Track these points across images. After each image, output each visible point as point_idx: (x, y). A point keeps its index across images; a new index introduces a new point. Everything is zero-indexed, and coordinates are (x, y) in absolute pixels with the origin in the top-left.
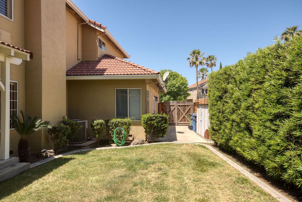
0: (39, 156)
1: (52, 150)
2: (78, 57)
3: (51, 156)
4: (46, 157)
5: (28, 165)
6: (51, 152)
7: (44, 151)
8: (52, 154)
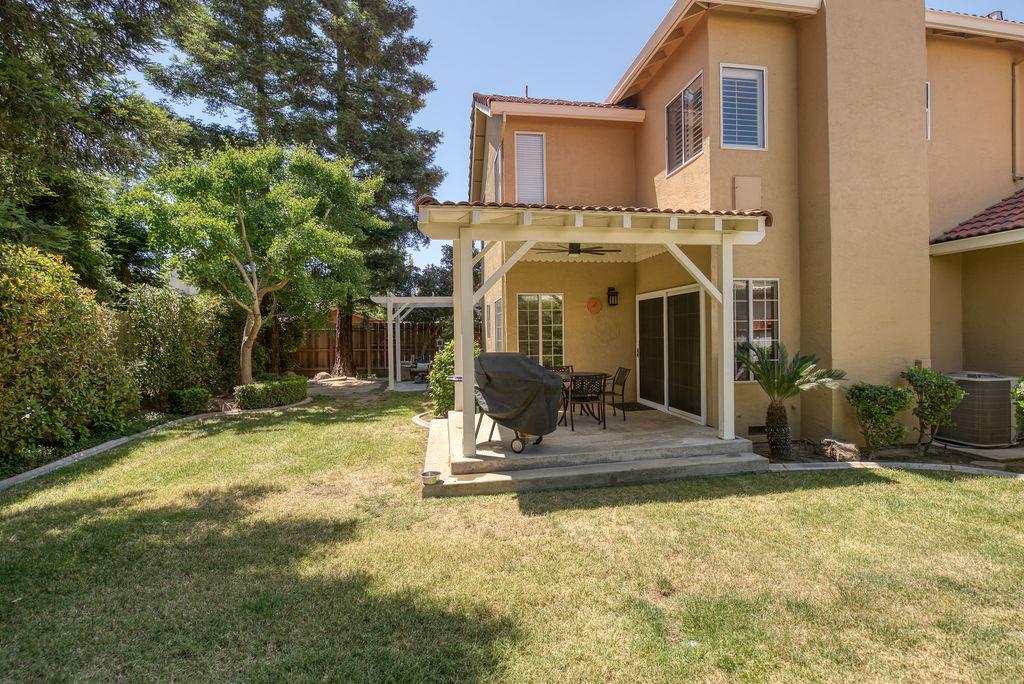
0: (818, 453)
1: (851, 446)
2: (1014, 171)
3: (843, 459)
4: (833, 458)
5: (761, 461)
6: (846, 450)
7: (829, 444)
8: (848, 455)
